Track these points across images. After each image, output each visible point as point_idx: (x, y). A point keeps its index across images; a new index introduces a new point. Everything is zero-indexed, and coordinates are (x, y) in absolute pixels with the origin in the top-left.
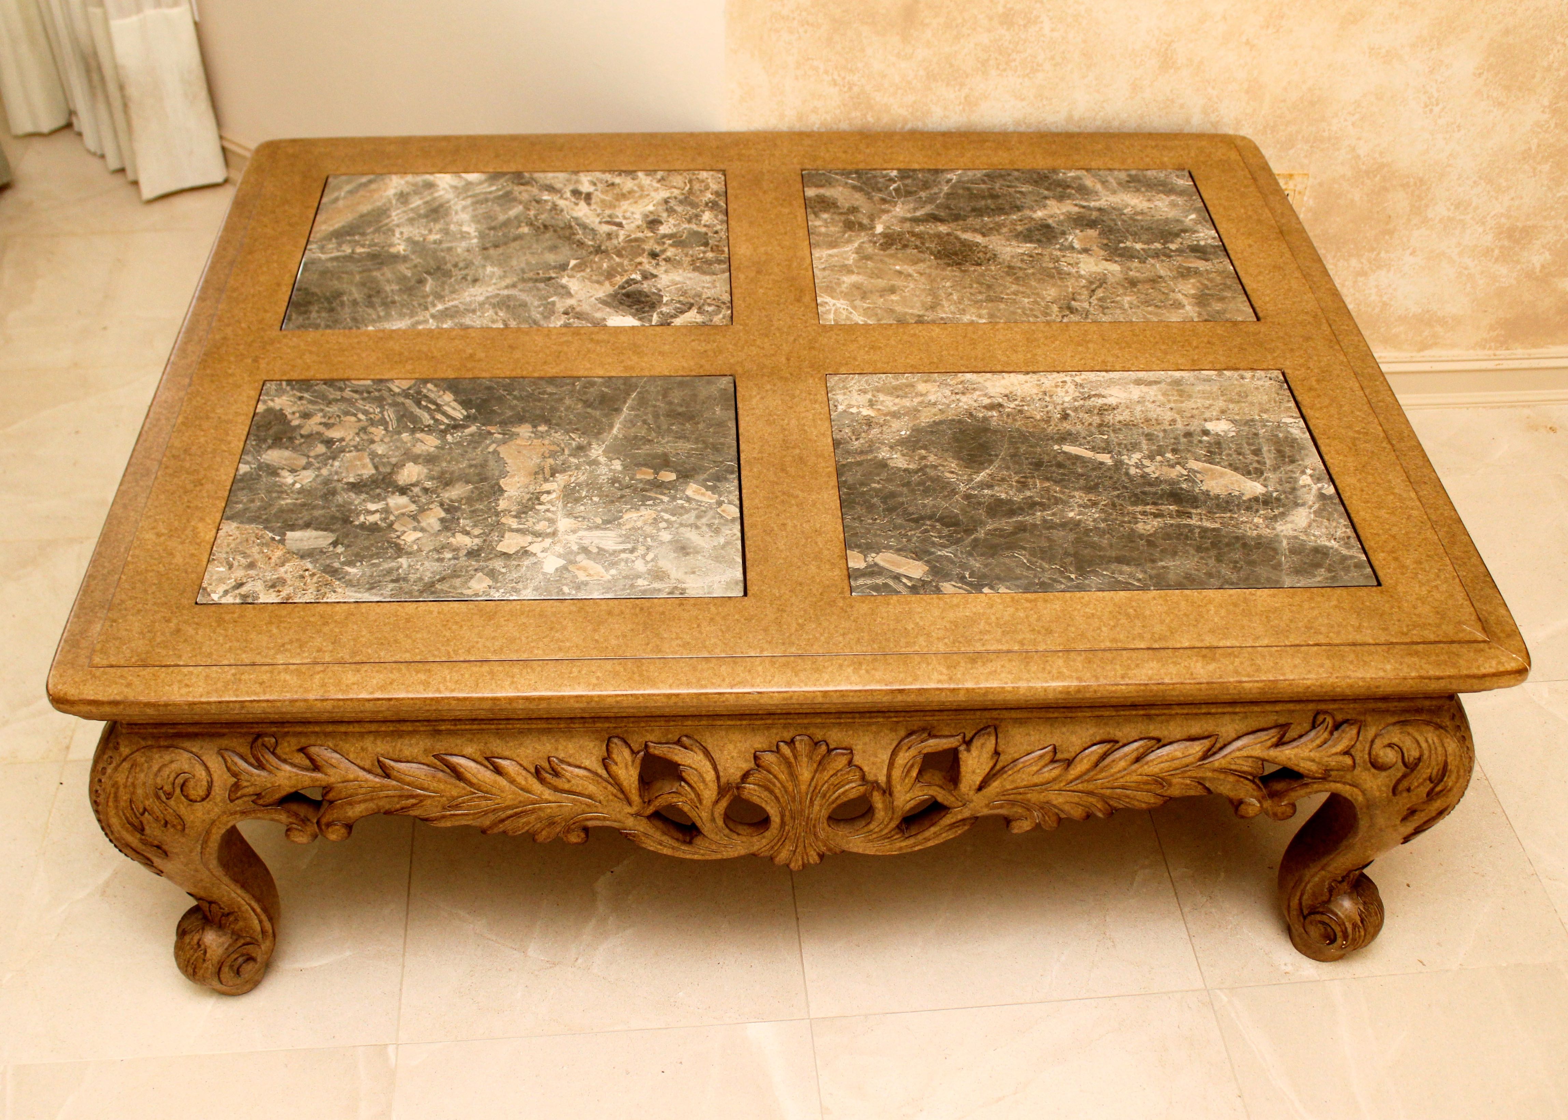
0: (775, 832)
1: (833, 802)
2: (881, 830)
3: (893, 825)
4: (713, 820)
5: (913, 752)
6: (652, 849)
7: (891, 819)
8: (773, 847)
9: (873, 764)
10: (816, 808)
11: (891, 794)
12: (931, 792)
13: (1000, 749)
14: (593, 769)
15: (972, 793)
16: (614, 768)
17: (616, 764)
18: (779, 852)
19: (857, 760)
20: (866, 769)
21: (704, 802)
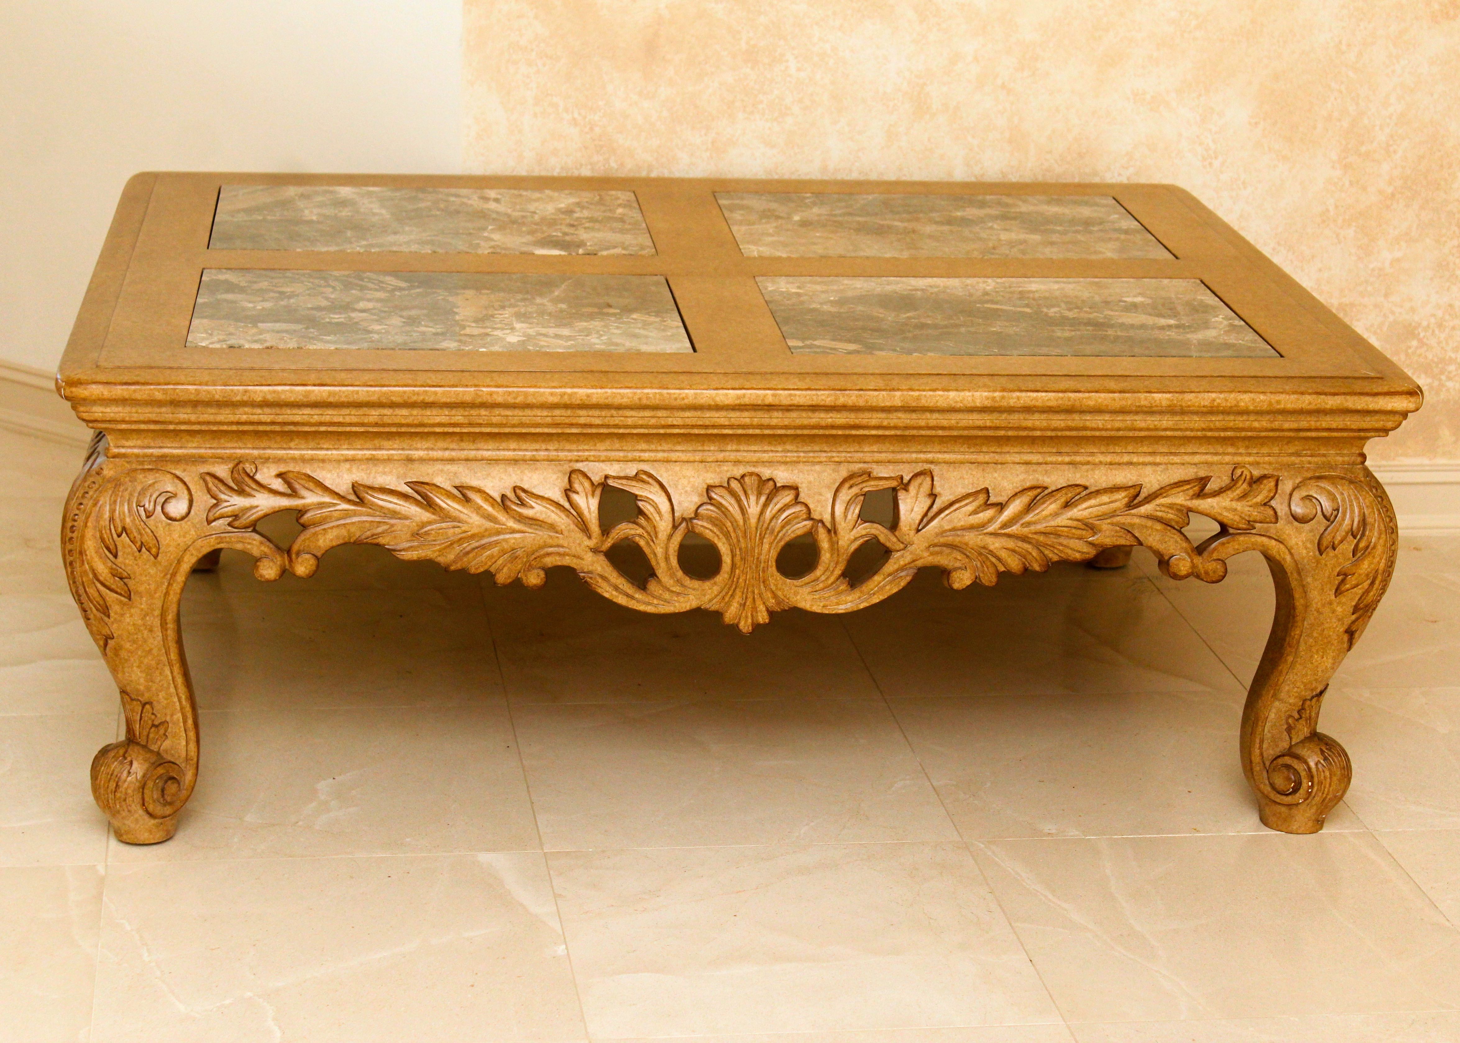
0: (726, 576)
1: (781, 540)
2: (827, 578)
3: (838, 572)
4: (667, 559)
5: (855, 490)
6: (606, 595)
7: (837, 563)
8: (723, 598)
9: (818, 501)
10: (766, 546)
11: (835, 533)
12: (874, 531)
13: (936, 491)
14: (556, 500)
15: (912, 533)
16: (575, 497)
17: (577, 493)
18: (728, 604)
19: (803, 497)
20: (811, 506)
21: (660, 535)
